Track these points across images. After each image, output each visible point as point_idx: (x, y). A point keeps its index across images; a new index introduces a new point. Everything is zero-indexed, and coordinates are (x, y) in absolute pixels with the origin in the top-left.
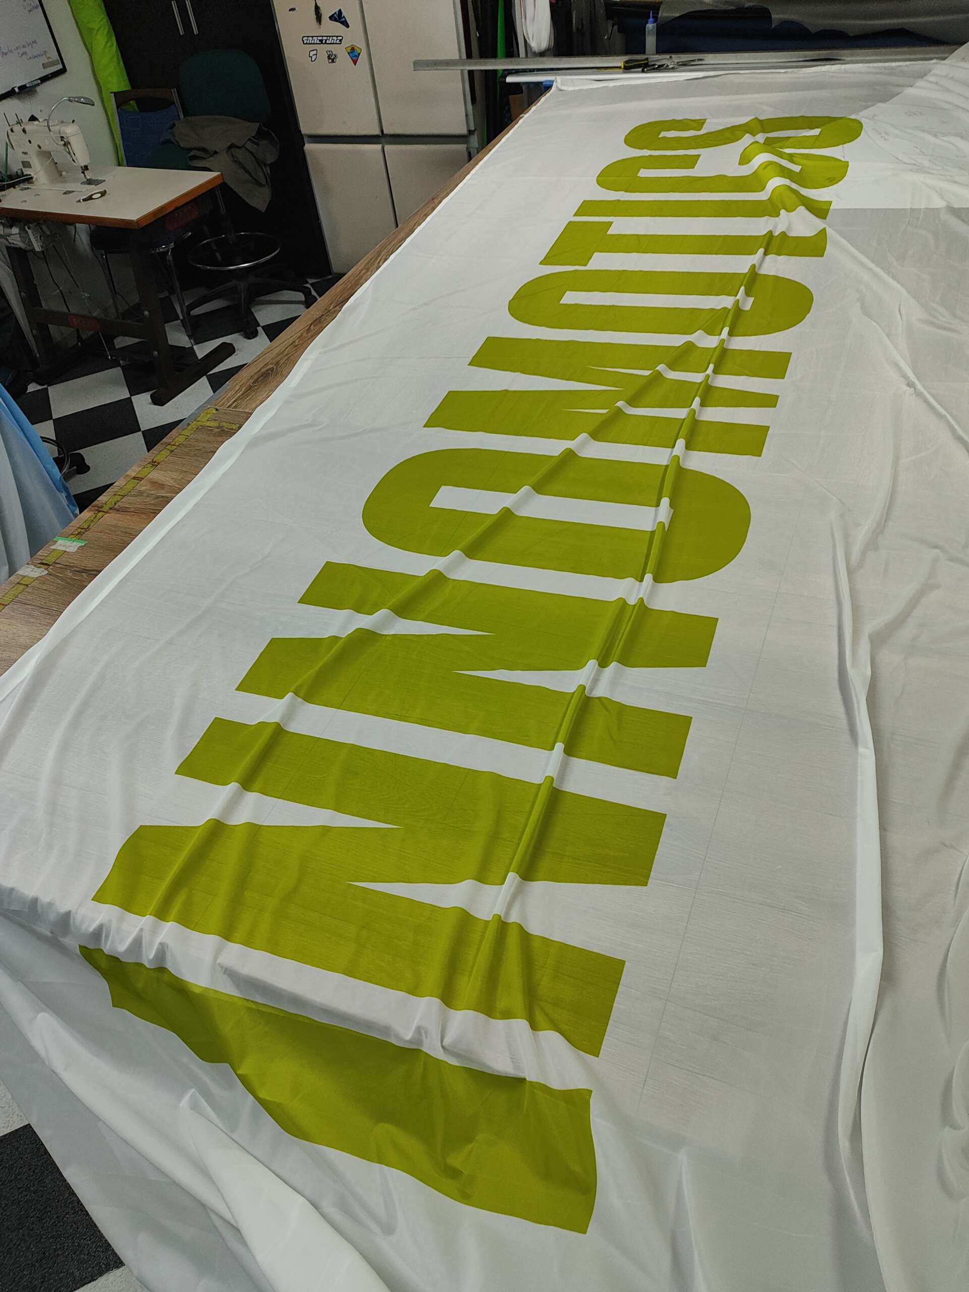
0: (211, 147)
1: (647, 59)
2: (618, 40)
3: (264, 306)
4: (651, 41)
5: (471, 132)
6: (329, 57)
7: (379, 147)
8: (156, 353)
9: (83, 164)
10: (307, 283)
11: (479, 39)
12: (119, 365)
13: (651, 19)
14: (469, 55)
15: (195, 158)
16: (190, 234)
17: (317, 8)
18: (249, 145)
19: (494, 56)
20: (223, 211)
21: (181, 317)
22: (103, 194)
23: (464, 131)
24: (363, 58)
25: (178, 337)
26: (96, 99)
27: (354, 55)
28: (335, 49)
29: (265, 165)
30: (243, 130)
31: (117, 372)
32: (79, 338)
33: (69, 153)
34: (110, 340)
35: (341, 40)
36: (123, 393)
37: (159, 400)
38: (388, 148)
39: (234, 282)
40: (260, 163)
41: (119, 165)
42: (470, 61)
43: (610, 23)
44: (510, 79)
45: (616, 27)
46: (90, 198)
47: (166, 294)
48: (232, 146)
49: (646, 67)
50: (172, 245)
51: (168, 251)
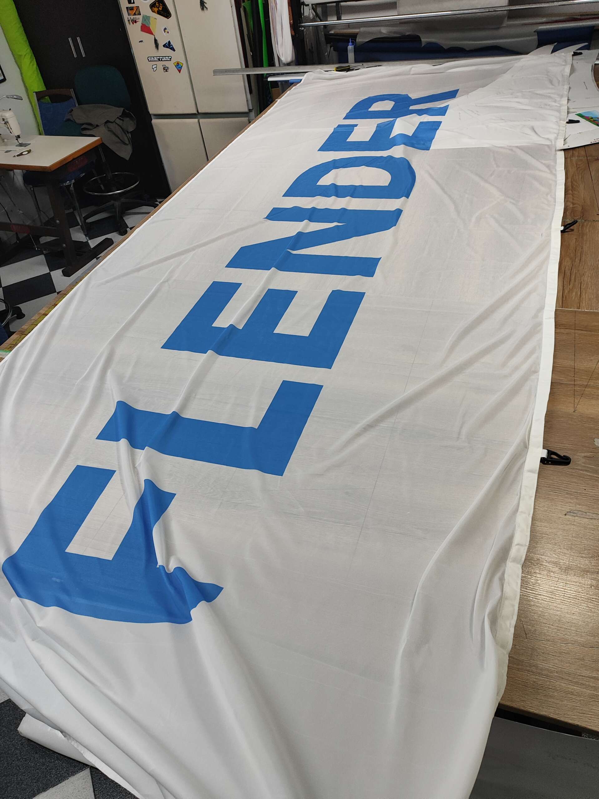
0: (94, 122)
1: (349, 66)
2: (334, 55)
3: (131, 216)
4: (351, 56)
5: (250, 111)
6: (164, 69)
7: (196, 120)
8: (64, 245)
9: (17, 135)
10: (157, 201)
11: (252, 56)
12: (43, 254)
13: (350, 43)
14: (247, 66)
15: (85, 129)
16: (84, 174)
17: (156, 41)
18: (118, 121)
19: (262, 66)
20: (104, 160)
21: (81, 224)
22: (29, 151)
23: (246, 110)
24: (184, 69)
25: (78, 236)
26: (23, 94)
27: (179, 67)
28: (167, 64)
29: (128, 132)
30: (115, 112)
31: (42, 258)
32: (18, 238)
33: (8, 128)
34: (37, 238)
35: (170, 59)
36: (45, 270)
37: (67, 274)
38: (202, 121)
39: (112, 202)
40: (125, 131)
41: (40, 134)
42: (247, 69)
43: (329, 45)
44: (270, 79)
45: (332, 48)
46: (21, 154)
47: (71, 210)
48: (108, 122)
49: (348, 69)
50: (73, 181)
51: (71, 185)
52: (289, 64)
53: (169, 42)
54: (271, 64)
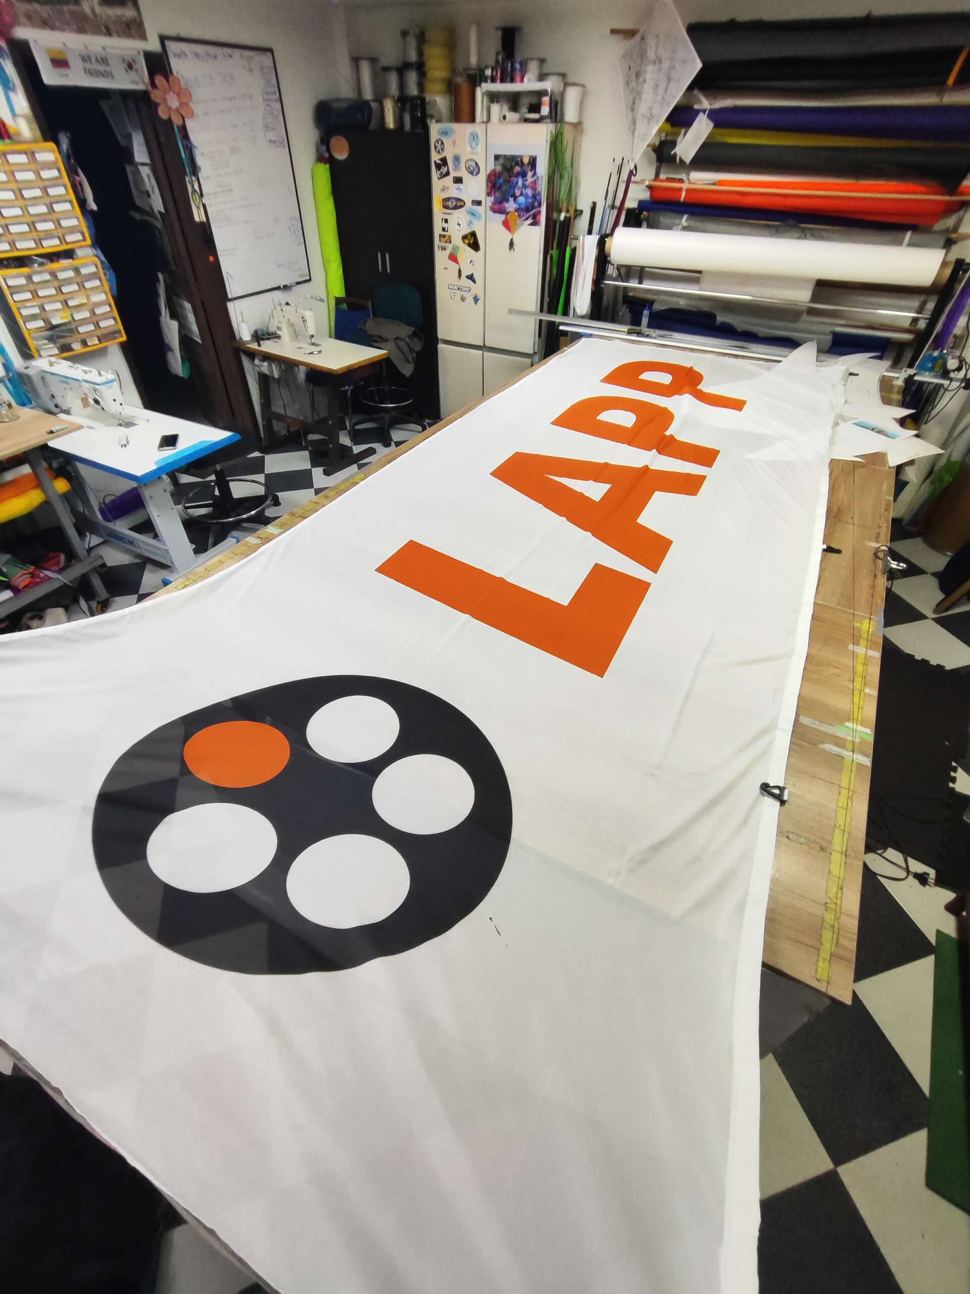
0: (385, 336)
1: (641, 330)
2: (628, 316)
3: (398, 430)
4: (645, 320)
5: (535, 353)
6: (461, 298)
7: (481, 352)
8: (331, 446)
9: (311, 334)
10: (425, 421)
11: (549, 303)
12: (308, 450)
13: (647, 308)
14: (542, 310)
15: (377, 341)
16: (363, 383)
17: (460, 271)
18: (407, 339)
19: (555, 313)
20: (384, 373)
21: (348, 429)
22: (320, 352)
23: (531, 352)
24: (480, 302)
25: (345, 440)
26: (324, 297)
27: (476, 300)
28: (465, 294)
29: (414, 351)
30: (405, 331)
31: (306, 454)
32: (288, 431)
33: (305, 326)
34: (306, 433)
35: (470, 290)
36: (307, 465)
37: (327, 473)
38: (486, 354)
39: (382, 414)
40: (411, 350)
41: (330, 337)
42: (541, 314)
43: (625, 306)
44: (561, 328)
45: (628, 309)
46: (312, 353)
47: (342, 415)
48: (397, 338)
49: (639, 334)
50: (352, 387)
51: (349, 390)
52: (583, 317)
53: (472, 274)
54: (566, 313)
